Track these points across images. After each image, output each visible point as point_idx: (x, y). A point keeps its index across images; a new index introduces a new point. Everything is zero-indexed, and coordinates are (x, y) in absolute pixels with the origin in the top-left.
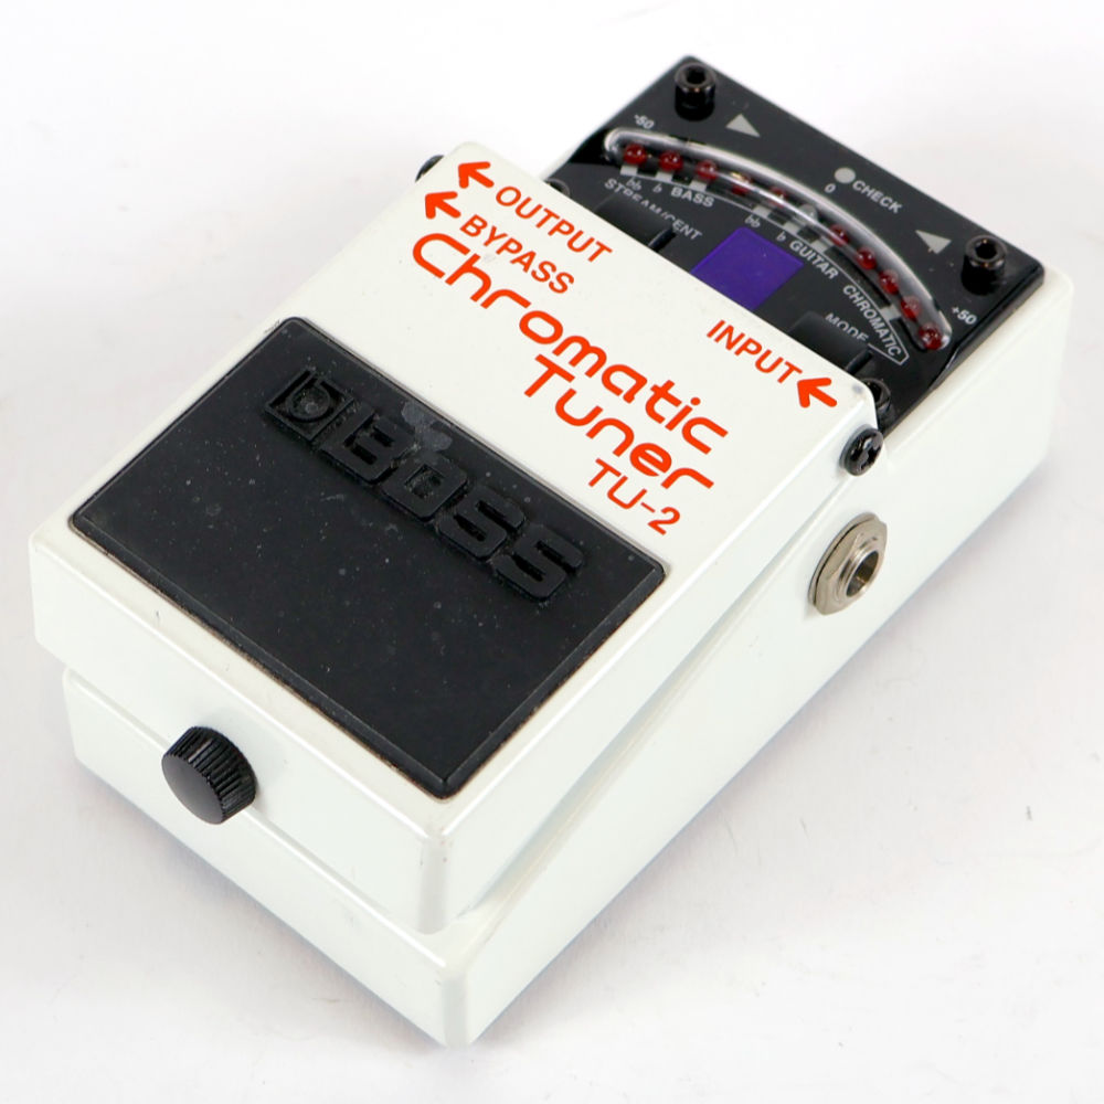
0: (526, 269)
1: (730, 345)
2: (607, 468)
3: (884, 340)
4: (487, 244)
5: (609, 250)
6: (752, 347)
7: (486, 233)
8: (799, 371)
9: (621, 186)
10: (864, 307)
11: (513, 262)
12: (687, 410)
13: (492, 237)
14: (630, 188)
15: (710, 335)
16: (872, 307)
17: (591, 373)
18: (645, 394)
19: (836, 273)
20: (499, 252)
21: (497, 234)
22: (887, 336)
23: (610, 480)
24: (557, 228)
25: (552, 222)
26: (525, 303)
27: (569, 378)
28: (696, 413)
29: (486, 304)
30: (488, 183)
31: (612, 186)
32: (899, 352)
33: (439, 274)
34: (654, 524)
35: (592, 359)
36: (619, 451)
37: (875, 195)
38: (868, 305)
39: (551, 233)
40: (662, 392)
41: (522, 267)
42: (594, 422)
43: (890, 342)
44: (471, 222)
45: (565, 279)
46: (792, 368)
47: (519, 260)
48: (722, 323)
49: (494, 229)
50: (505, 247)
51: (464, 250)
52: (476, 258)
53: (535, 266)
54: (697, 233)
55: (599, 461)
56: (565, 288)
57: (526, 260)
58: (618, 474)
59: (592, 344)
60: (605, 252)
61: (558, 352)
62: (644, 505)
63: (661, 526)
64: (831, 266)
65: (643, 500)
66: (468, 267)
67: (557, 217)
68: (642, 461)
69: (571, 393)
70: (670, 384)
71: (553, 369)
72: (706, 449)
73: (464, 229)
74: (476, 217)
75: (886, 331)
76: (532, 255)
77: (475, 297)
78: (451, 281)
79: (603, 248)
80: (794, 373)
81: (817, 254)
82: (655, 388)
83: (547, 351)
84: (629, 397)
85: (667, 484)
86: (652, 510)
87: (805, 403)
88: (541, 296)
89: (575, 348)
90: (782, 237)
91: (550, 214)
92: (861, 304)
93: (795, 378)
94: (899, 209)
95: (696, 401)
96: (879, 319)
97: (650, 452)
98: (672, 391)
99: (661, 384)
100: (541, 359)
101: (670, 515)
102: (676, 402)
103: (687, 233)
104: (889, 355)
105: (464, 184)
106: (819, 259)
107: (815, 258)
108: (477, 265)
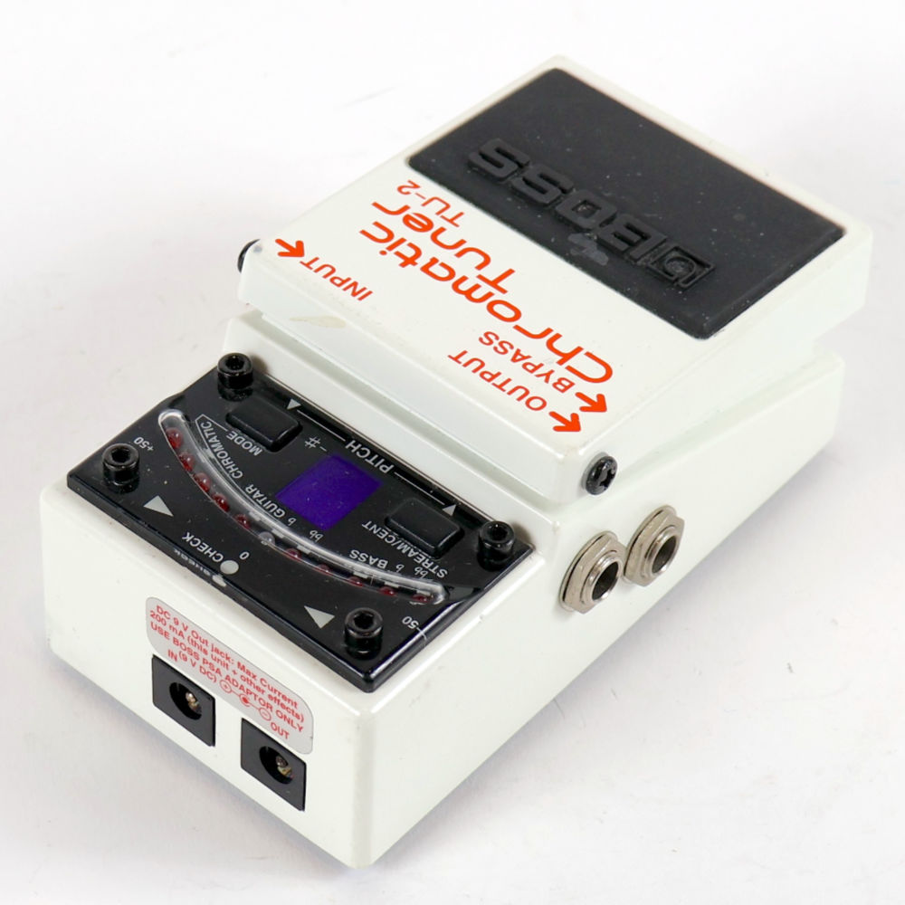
0: (518, 352)
1: (355, 284)
2: (451, 221)
3: (214, 433)
4: (552, 372)
5: (450, 357)
6: (338, 281)
7: (553, 379)
8: (302, 263)
9: (433, 571)
10: (227, 460)
11: (529, 357)
12: (390, 248)
13: (548, 375)
14: (424, 569)
15: (370, 293)
16: (220, 460)
17: (464, 279)
18: (422, 261)
19: (247, 489)
20: (541, 365)
21: (544, 378)
22: (210, 437)
23: (449, 214)
24: (494, 377)
25: (498, 381)
26: (517, 328)
27: (480, 277)
28: (384, 246)
29: (549, 331)
30: (554, 415)
31: (441, 571)
32: (202, 425)
33: (589, 354)
34: (416, 186)
35: (464, 287)
36: (442, 230)
37: (205, 549)
38: (223, 462)
39: (499, 374)
40: (408, 261)
41: (521, 353)
42: (461, 248)
43: (208, 432)
44: (567, 388)
45: (486, 341)
46: (308, 265)
47: (524, 358)
48: (361, 299)
49: (547, 381)
50: (536, 368)
51: (570, 369)
52: (561, 363)
53: (511, 353)
54: (366, 526)
55: (457, 225)
56: (486, 335)
57: (519, 357)
58: (443, 217)
59: (463, 297)
60: (454, 356)
61: (490, 295)
62: (423, 198)
63: (410, 185)
64: (251, 495)
65: (424, 201)
66: (565, 357)
67: (494, 384)
68: (425, 223)
69: (480, 267)
70: (403, 265)
71: (494, 284)
72: (377, 224)
73: (572, 384)
74: (563, 391)
75: (210, 441)
76: (514, 360)
77: (558, 336)
78: (579, 350)
79: (456, 359)
80: (306, 262)
81: (262, 506)
82: (415, 264)
83: (498, 296)
84: (434, 261)
85: (406, 208)
86: (418, 194)
87: (300, 244)
88: (506, 331)
89: (477, 294)
90: (291, 521)
91: (500, 387)
92: (228, 463)
93: (306, 259)
94: (186, 536)
95: (383, 253)
96: (215, 450)
97: (419, 227)
98: (402, 261)
99: (410, 266)
100: (504, 291)
101: (404, 190)
102: (398, 254)
103: (375, 526)
104: (211, 422)
105: (575, 417)
106: (260, 502)
107: (264, 502)
108: (559, 358)
